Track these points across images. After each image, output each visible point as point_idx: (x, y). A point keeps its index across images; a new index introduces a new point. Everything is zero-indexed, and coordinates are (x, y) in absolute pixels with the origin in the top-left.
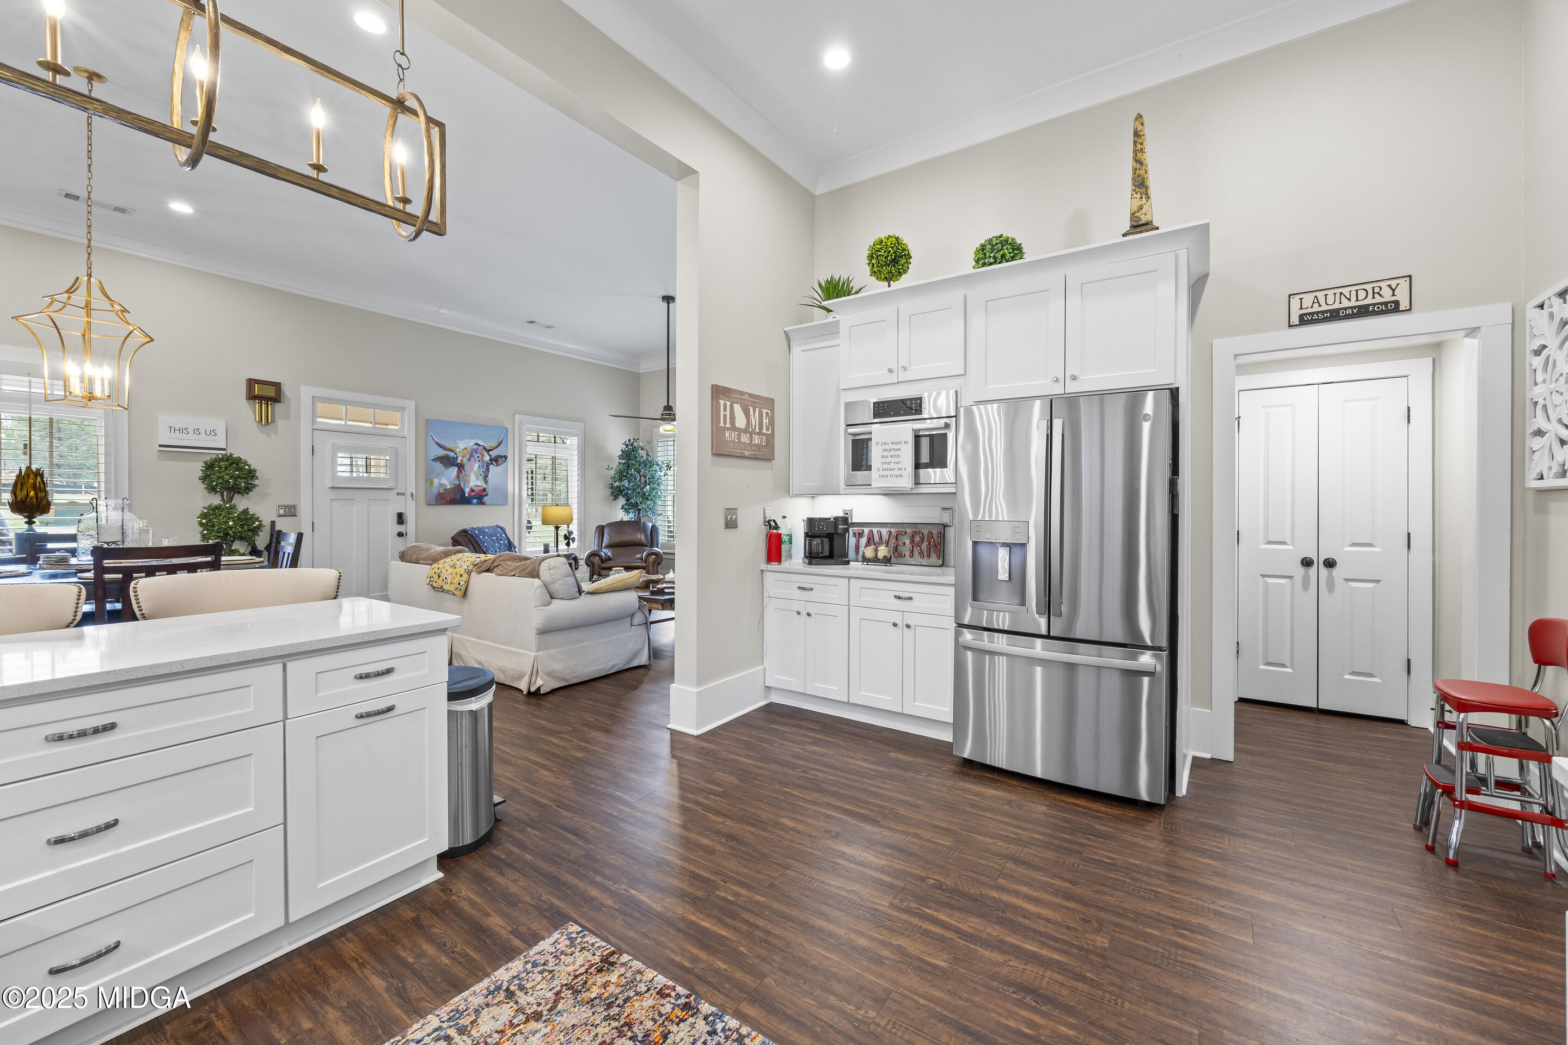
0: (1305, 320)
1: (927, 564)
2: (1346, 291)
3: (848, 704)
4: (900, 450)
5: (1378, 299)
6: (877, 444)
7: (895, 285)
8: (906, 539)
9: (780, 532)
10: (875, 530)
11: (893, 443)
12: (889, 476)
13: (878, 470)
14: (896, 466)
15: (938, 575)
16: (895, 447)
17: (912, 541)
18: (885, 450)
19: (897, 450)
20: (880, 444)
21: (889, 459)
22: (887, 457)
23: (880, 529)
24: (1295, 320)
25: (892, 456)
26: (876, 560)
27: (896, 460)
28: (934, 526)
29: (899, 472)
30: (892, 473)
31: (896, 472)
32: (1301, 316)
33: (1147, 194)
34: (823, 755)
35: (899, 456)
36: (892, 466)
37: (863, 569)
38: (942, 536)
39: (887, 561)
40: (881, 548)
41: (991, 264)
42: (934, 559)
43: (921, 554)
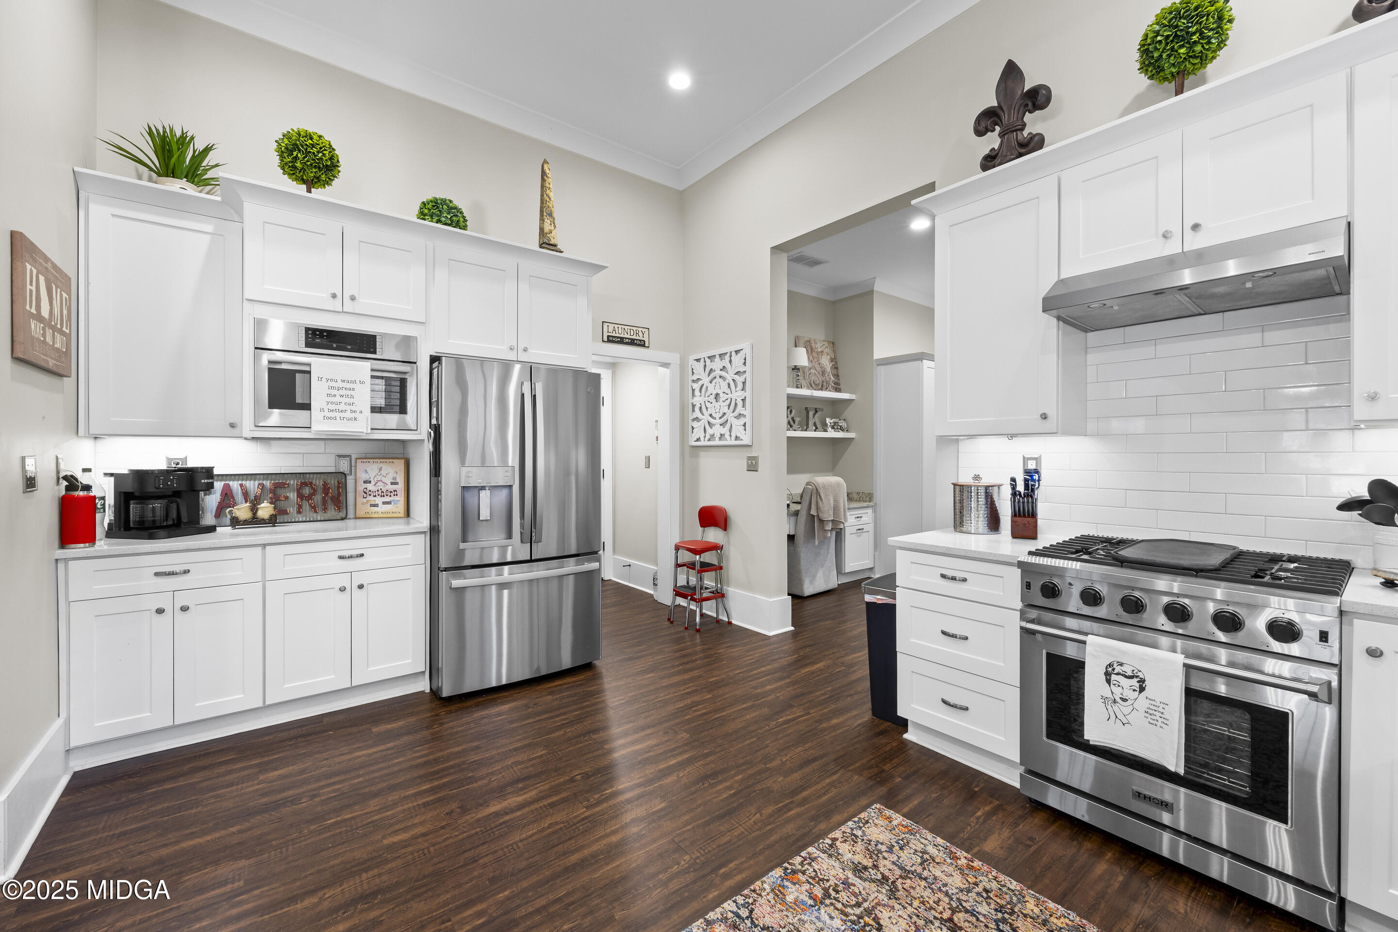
0: (611, 340)
1: (323, 519)
2: (626, 328)
3: (267, 708)
4: (353, 389)
5: (638, 338)
6: (320, 379)
7: (317, 193)
8: (290, 492)
9: (92, 494)
10: (235, 485)
11: (343, 381)
12: (338, 418)
13: (322, 410)
14: (348, 408)
15: (339, 530)
16: (345, 385)
17: (300, 496)
18: (332, 388)
19: (350, 389)
20: (324, 380)
21: (338, 399)
22: (335, 396)
23: (244, 482)
24: (605, 339)
25: (342, 396)
26: (255, 521)
27: (351, 401)
28: (330, 475)
29: (353, 415)
30: (343, 415)
31: (348, 415)
32: (608, 336)
33: (554, 223)
34: (303, 772)
35: (352, 397)
36: (342, 407)
37: (233, 535)
38: (342, 486)
39: (272, 521)
40: (262, 505)
41: (446, 224)
42: (332, 512)
43: (314, 508)
